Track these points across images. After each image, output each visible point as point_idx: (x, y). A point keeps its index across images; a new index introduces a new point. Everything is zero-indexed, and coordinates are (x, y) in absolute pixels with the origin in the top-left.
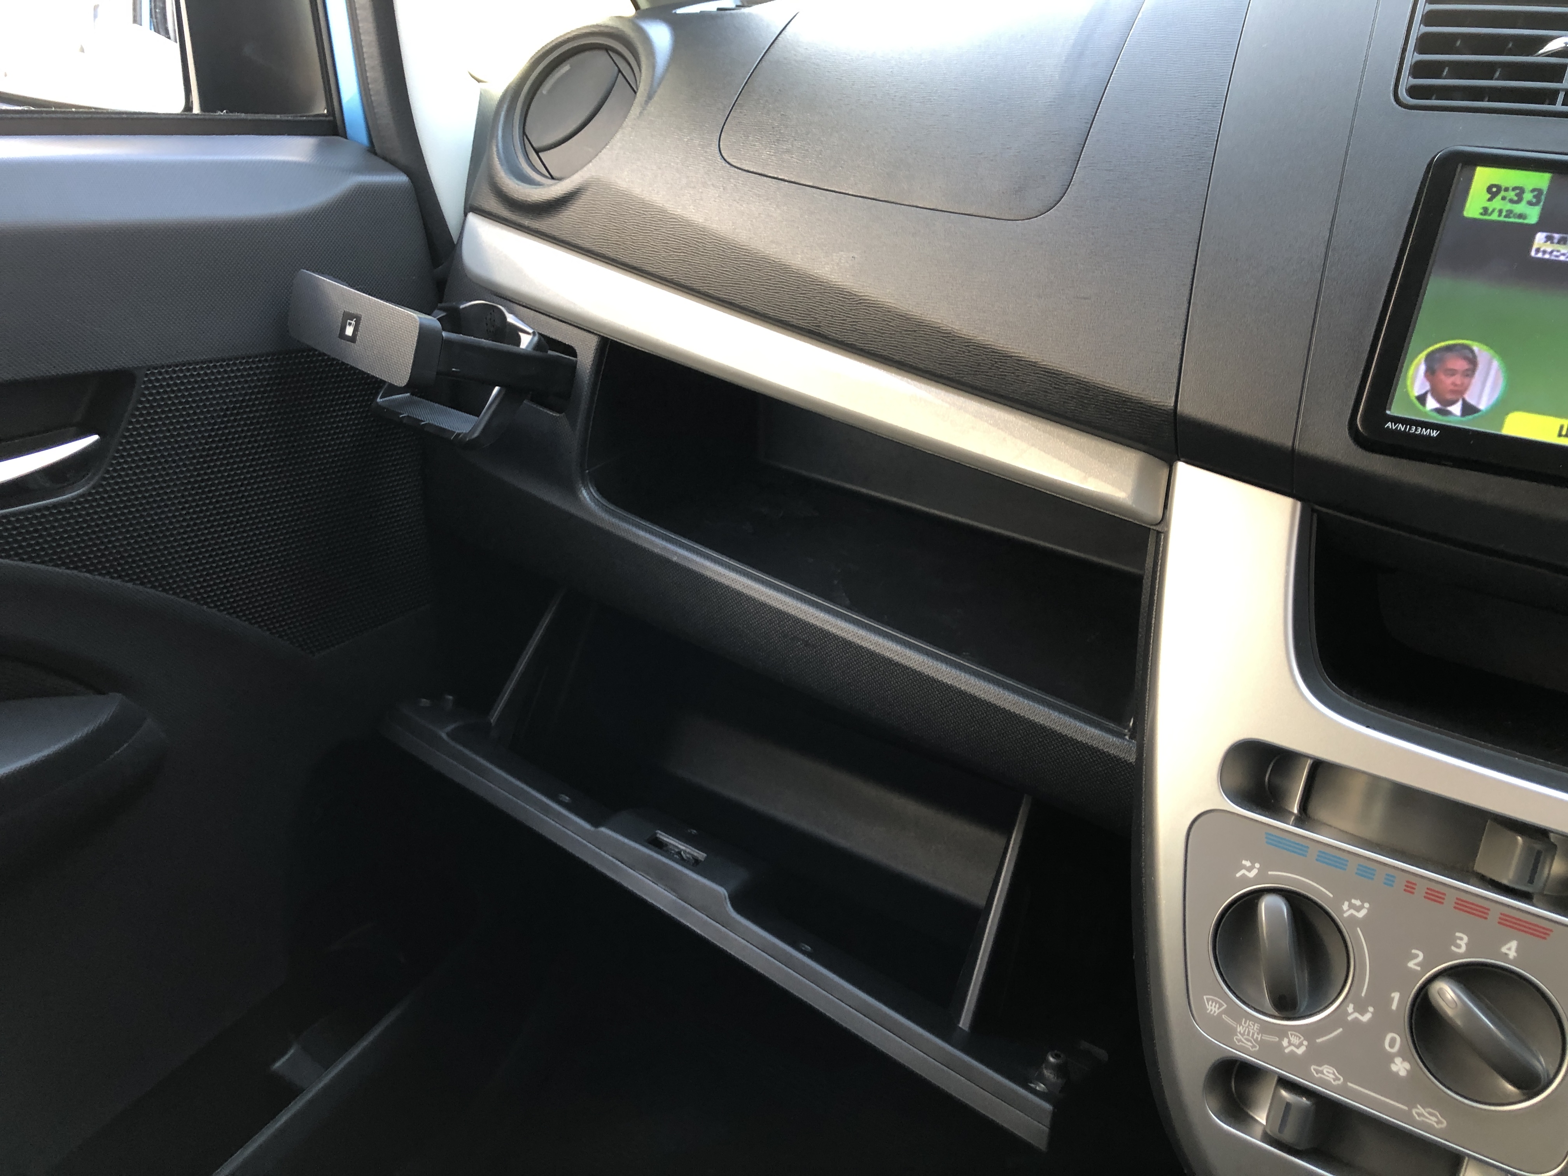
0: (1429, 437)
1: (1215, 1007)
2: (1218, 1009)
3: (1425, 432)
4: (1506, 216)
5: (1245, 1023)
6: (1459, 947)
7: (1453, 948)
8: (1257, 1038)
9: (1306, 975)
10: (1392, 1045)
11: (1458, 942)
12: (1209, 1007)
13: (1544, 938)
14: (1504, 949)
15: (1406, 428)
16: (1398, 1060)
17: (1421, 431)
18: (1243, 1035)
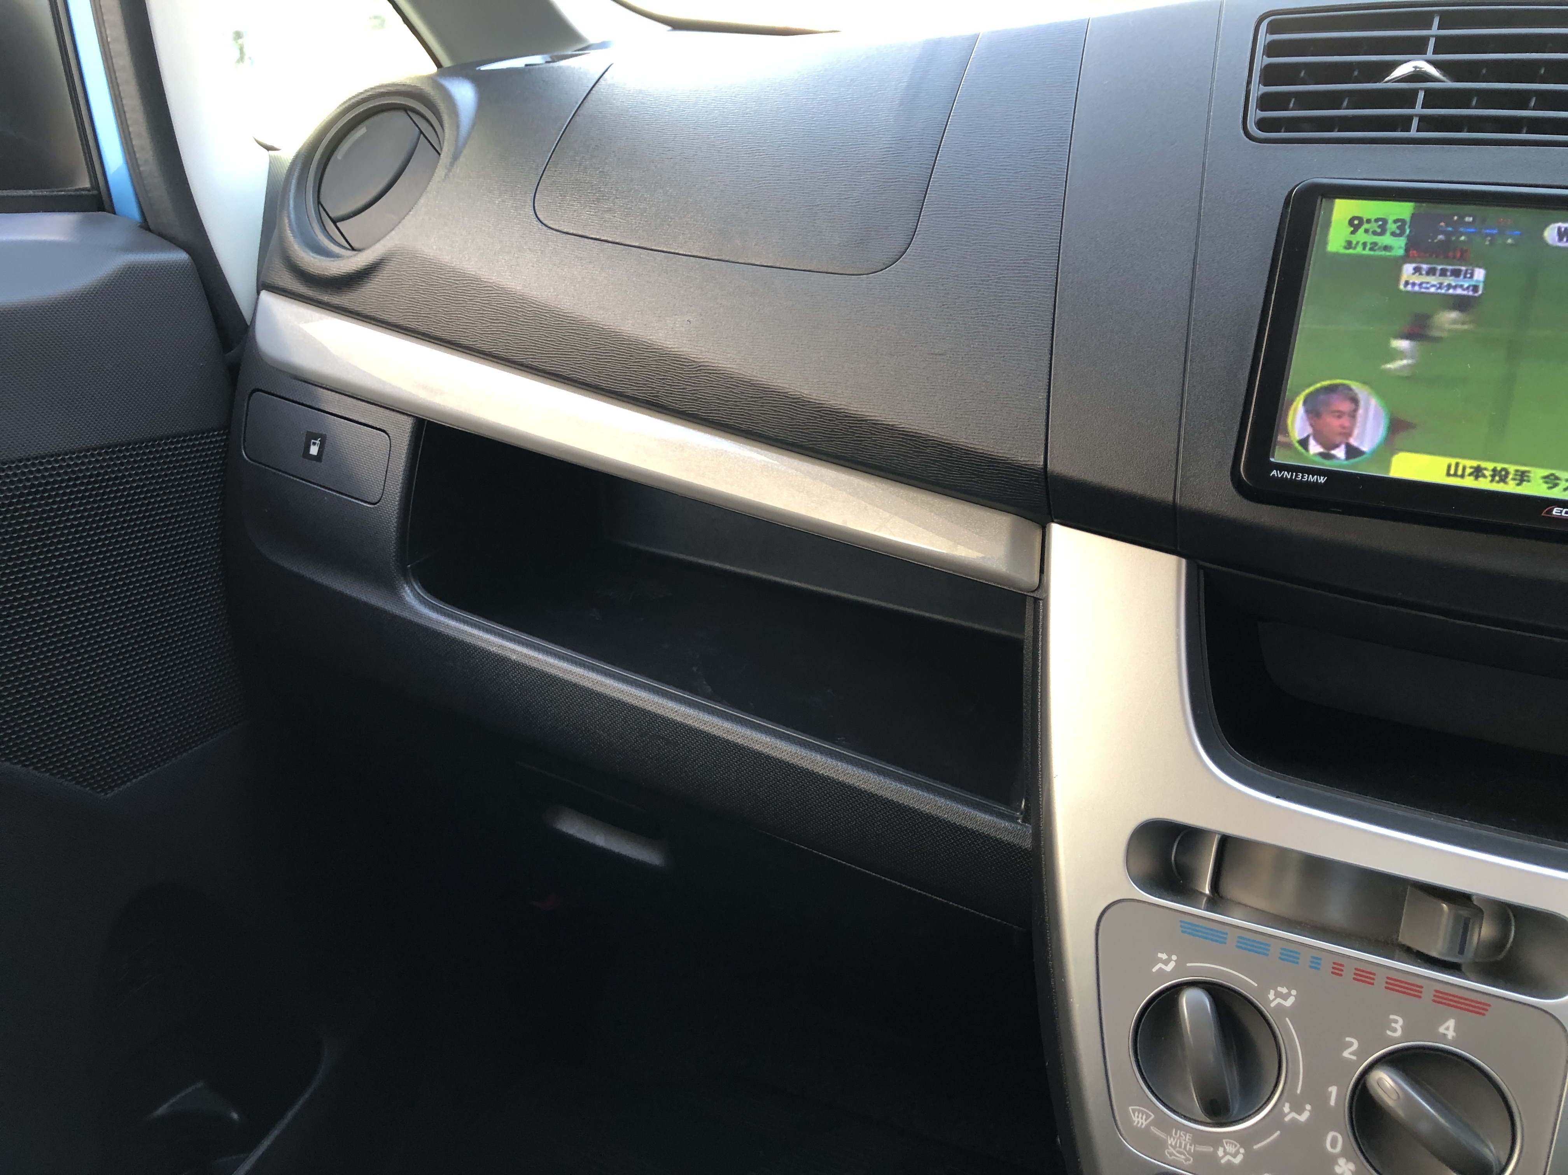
0: (1316, 484)
1: (1142, 1118)
2: (1146, 1120)
3: (1312, 479)
4: (1371, 249)
5: (1176, 1134)
6: (1395, 1030)
7: (1389, 1033)
8: (1190, 1149)
9: (1235, 1073)
10: (1334, 1144)
11: (1393, 1025)
12: (1135, 1119)
13: (1484, 1014)
14: (1442, 1030)
15: (1292, 475)
16: (1342, 1161)
17: (1308, 477)
18: (1174, 1147)
